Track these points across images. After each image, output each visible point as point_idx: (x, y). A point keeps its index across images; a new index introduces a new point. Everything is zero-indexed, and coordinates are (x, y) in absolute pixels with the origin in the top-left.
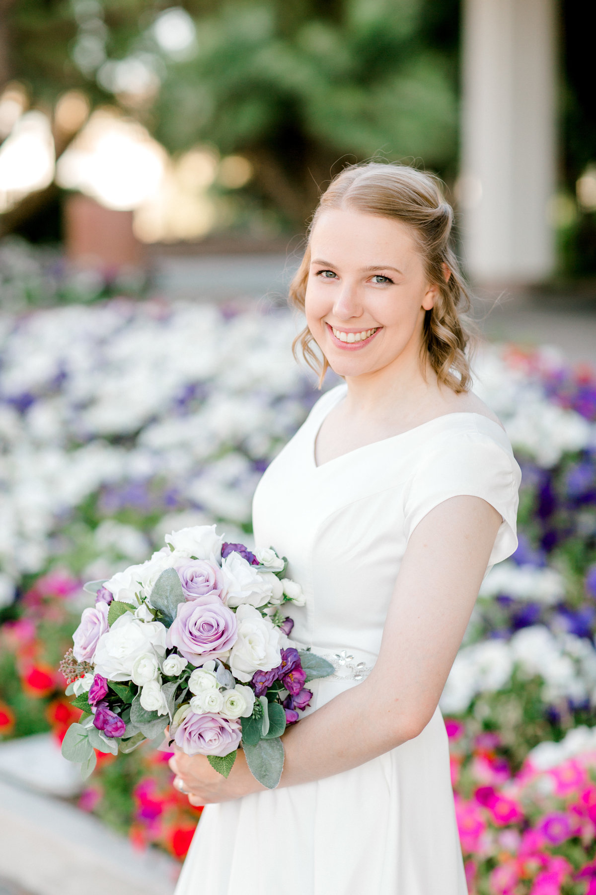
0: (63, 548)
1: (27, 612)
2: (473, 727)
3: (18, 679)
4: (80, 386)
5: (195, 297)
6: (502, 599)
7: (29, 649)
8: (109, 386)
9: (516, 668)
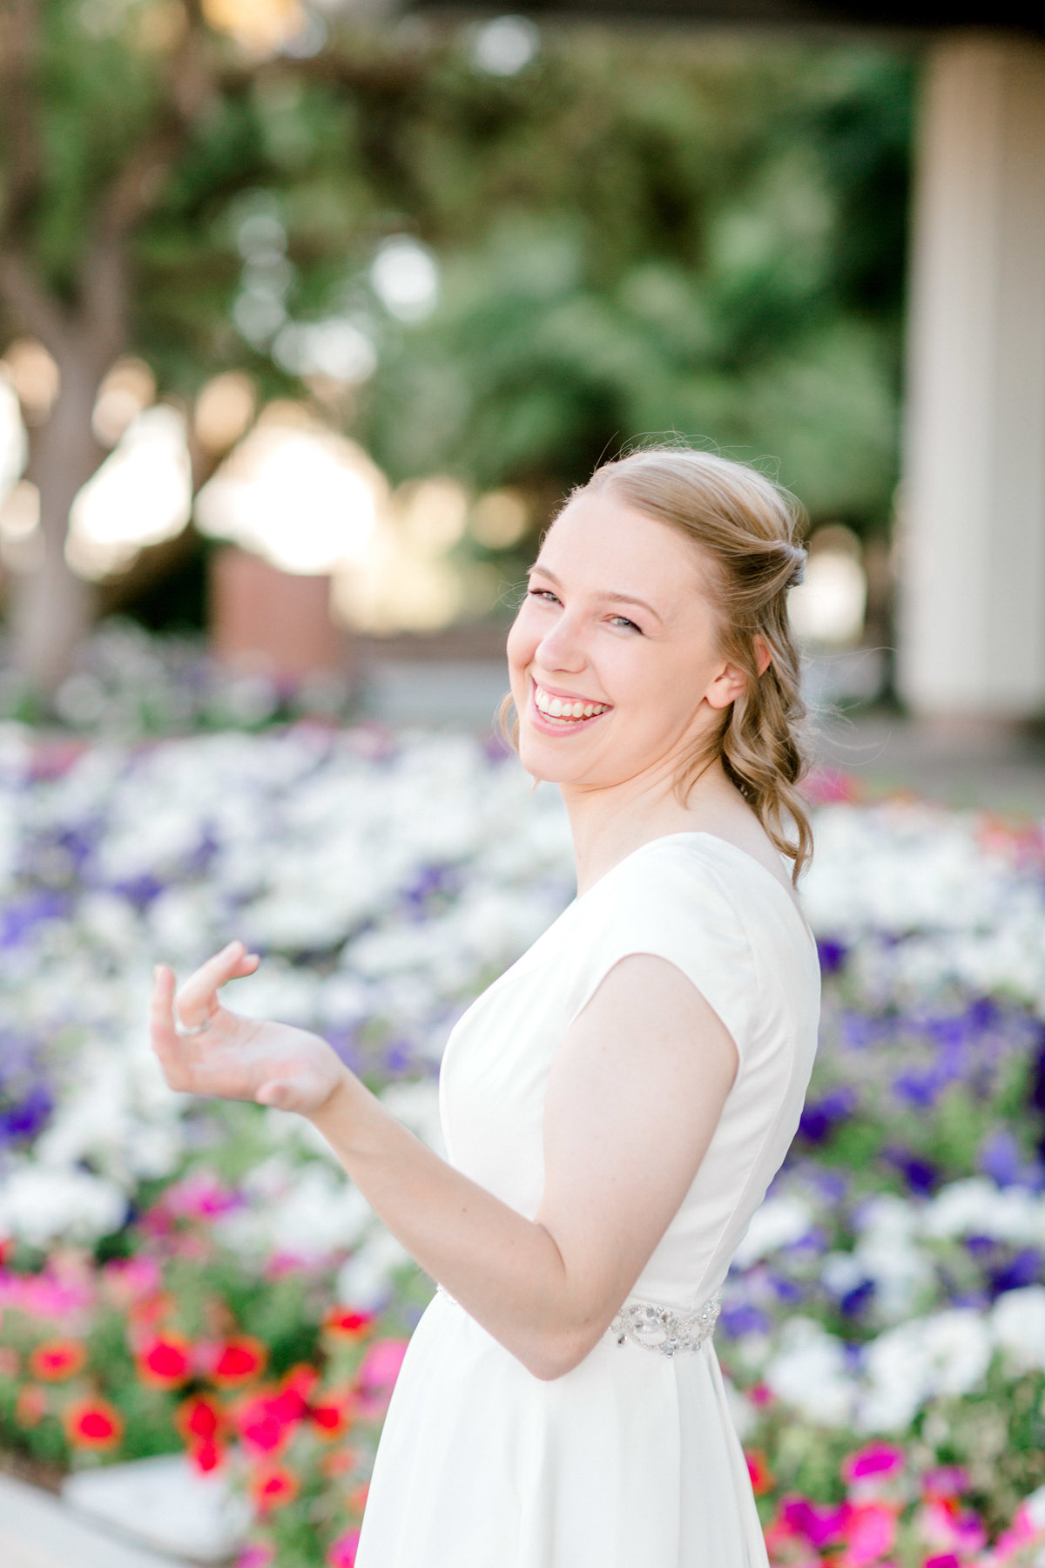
0: (208, 1138)
1: (144, 1244)
2: (922, 1457)
3: (130, 1360)
4: (239, 868)
5: (438, 724)
6: (976, 1243)
7: (150, 1305)
8: (289, 868)
9: (997, 1359)
